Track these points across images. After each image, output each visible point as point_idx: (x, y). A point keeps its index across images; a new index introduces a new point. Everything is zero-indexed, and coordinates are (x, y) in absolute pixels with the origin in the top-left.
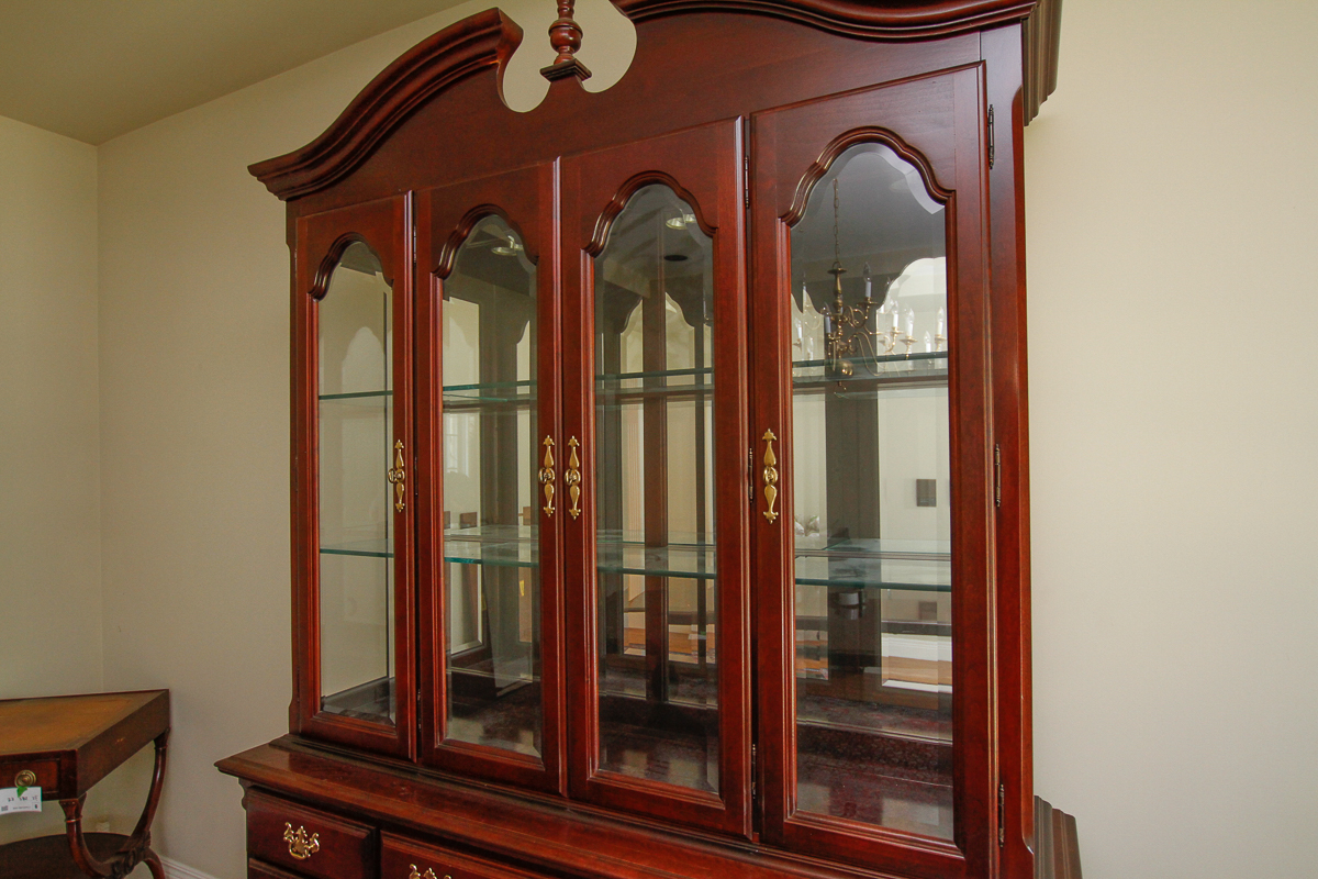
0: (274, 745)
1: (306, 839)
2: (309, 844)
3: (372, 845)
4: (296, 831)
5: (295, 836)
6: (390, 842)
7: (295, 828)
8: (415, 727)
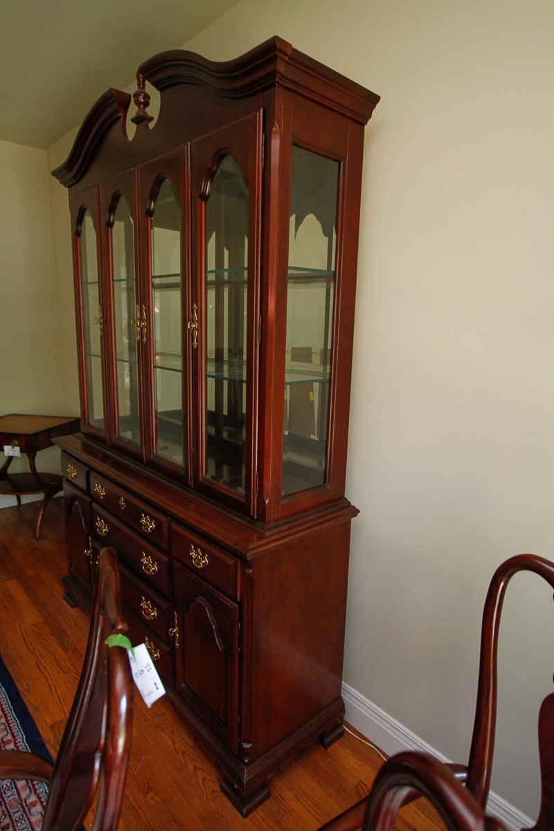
1: (73, 471)
2: (74, 473)
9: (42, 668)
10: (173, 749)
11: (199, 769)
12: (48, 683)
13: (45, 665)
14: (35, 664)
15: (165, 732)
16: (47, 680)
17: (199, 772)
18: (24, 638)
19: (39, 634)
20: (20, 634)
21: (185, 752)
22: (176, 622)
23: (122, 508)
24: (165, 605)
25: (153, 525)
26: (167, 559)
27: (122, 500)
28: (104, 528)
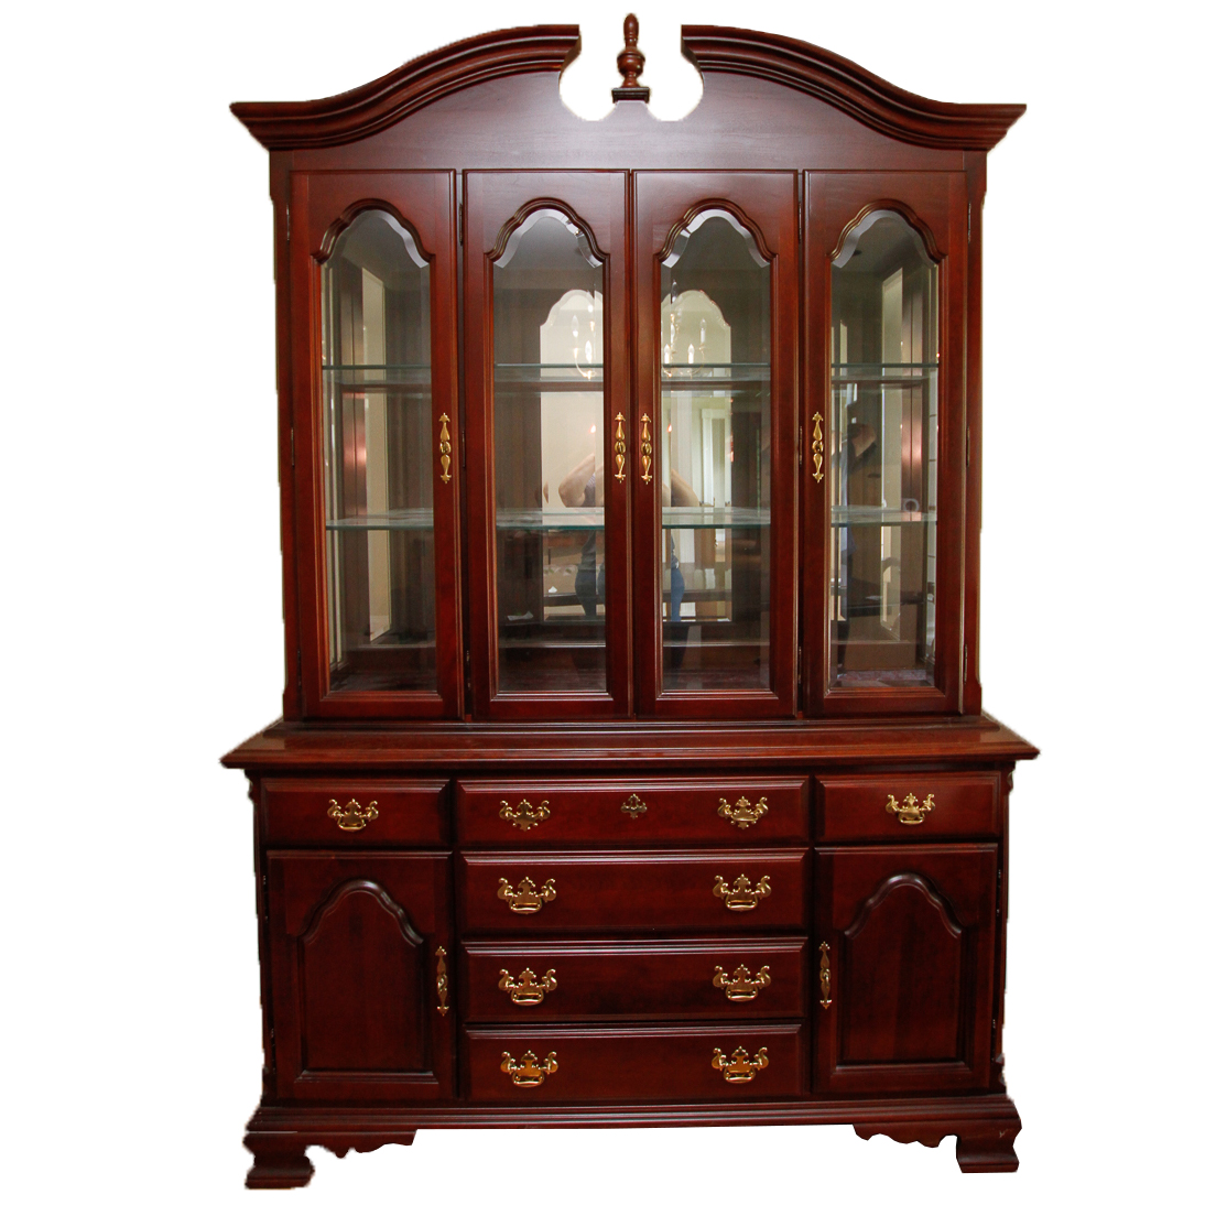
1: (359, 810)
2: (364, 813)
3: (446, 797)
4: (344, 805)
5: (344, 811)
7: (343, 802)
8: (463, 686)
22: (825, 960)
23: (634, 816)
24: (794, 946)
25: (762, 807)
26: (801, 857)
27: (634, 799)
28: (539, 892)
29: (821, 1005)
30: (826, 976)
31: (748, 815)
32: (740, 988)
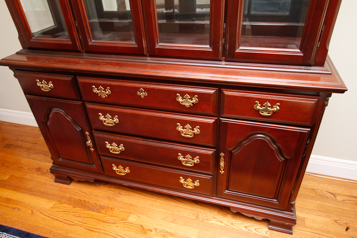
0: (18, 53)
1: (47, 84)
2: (48, 85)
3: (75, 82)
4: (41, 82)
5: (42, 84)
6: (81, 80)
7: (41, 81)
8: (78, 38)
9: (94, 230)
10: (224, 225)
11: (248, 226)
12: (110, 235)
13: (93, 227)
14: (86, 230)
15: (211, 220)
16: (107, 234)
17: (249, 228)
18: (56, 220)
19: (65, 211)
20: (50, 219)
21: (232, 223)
22: (222, 159)
23: (143, 97)
24: (210, 152)
25: (195, 99)
26: (213, 121)
27: (142, 90)
28: (113, 120)
29: (220, 172)
30: (222, 164)
31: (189, 102)
32: (189, 161)
